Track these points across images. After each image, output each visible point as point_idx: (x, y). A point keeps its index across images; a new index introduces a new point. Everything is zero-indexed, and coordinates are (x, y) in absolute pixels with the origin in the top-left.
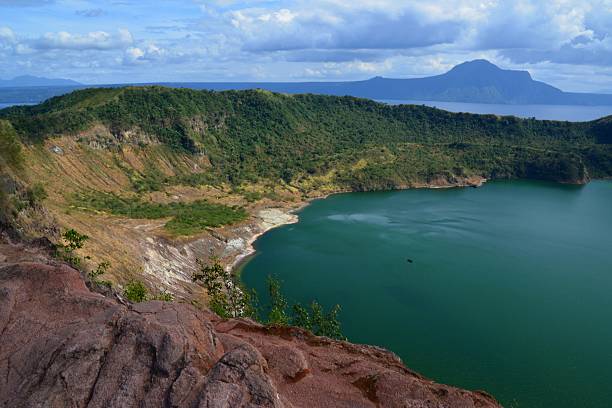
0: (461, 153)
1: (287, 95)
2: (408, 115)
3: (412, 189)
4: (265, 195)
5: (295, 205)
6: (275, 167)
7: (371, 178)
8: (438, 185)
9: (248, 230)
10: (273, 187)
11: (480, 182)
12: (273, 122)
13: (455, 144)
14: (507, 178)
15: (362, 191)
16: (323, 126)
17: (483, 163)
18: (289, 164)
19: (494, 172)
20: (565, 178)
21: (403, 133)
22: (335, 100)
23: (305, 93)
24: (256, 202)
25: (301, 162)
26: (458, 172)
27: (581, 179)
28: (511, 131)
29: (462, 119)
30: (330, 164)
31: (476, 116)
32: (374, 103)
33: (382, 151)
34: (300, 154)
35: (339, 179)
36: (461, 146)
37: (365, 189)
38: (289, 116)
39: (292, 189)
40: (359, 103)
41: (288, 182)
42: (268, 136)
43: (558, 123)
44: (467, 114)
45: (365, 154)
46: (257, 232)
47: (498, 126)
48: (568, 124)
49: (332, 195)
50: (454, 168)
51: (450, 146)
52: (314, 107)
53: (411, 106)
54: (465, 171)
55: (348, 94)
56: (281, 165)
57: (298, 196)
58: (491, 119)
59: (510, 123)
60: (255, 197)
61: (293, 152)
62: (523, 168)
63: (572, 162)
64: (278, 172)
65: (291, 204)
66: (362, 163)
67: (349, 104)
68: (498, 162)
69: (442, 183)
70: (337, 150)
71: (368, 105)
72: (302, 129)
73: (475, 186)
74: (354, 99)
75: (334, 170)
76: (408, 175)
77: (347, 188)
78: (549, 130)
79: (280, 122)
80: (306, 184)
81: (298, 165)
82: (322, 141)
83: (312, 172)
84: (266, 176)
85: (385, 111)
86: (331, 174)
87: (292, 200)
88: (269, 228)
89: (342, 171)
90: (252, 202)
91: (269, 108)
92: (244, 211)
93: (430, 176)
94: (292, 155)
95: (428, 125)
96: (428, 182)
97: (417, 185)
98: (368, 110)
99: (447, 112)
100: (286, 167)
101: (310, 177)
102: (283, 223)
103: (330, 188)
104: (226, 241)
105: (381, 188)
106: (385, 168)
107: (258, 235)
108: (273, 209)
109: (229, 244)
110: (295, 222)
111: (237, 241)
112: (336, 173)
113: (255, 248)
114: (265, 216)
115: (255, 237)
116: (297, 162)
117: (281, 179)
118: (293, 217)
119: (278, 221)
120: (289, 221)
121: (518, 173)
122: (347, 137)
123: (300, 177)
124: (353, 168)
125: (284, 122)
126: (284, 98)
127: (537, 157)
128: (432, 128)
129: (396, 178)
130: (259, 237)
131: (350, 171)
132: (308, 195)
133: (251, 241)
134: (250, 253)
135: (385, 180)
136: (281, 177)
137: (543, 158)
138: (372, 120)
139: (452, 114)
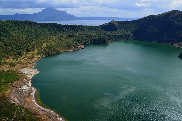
0: (73, 38)
1: (3, 21)
2: (48, 26)
5: (31, 65)
6: (13, 51)
7: (51, 50)
8: (72, 49)
9: (26, 80)
10: (17, 59)
11: (83, 47)
12: (2, 32)
13: (70, 35)
15: (50, 55)
16: (21, 32)
17: (81, 41)
18: (18, 49)
19: (85, 43)
20: (105, 42)
21: (48, 32)
22: (22, 22)
24: (16, 66)
28: (82, 30)
32: (36, 23)
33: (49, 40)
35: (39, 52)
36: (72, 36)
37: (51, 55)
38: (7, 29)
39: (25, 58)
40: (31, 23)
41: (21, 56)
43: (93, 26)
44: (68, 25)
45: (44, 42)
46: (29, 80)
47: (78, 28)
48: (96, 26)
50: (75, 43)
51: (68, 36)
52: (15, 25)
53: (49, 23)
54: (78, 44)
55: (26, 20)
56: (14, 49)
57: (29, 61)
58: (75, 26)
59: (81, 27)
61: (16, 44)
62: (92, 41)
63: (106, 38)
64: (15, 53)
65: (29, 65)
66: (45, 45)
67: (27, 24)
68: (85, 39)
70: (32, 41)
71: (34, 24)
72: (14, 34)
74: (29, 22)
75: (36, 49)
76: (62, 47)
77: (44, 55)
78: (91, 29)
79: (5, 32)
80: (28, 56)
81: (21, 49)
82: (24, 38)
83: (29, 51)
84: (11, 55)
85: (41, 25)
86: (36, 51)
87: (29, 63)
88: (31, 77)
89: (39, 49)
90: (14, 67)
92: (14, 72)
93: (69, 47)
96: (69, 49)
98: (34, 26)
99: (61, 25)
100: (17, 50)
101: (29, 53)
102: (34, 74)
103: (38, 56)
104: (20, 88)
105: (55, 53)
106: (53, 46)
107: (30, 81)
108: (25, 68)
109: (22, 89)
110: (38, 72)
111: (24, 86)
112: (38, 50)
113: (35, 88)
114: (25, 72)
115: (29, 82)
116: (20, 47)
117: (18, 55)
118: (36, 70)
119: (31, 73)
120: (36, 72)
121: (91, 43)
122: (31, 36)
123: (25, 53)
124: (43, 47)
125: (7, 32)
126: (3, 22)
127: (95, 37)
128: (57, 30)
129: (58, 49)
130: (31, 82)
131: (42, 48)
132: (32, 60)
133: (30, 85)
134: (35, 91)
135: (56, 50)
136: (17, 54)
137: (97, 37)
138: (37, 29)
139: (63, 25)
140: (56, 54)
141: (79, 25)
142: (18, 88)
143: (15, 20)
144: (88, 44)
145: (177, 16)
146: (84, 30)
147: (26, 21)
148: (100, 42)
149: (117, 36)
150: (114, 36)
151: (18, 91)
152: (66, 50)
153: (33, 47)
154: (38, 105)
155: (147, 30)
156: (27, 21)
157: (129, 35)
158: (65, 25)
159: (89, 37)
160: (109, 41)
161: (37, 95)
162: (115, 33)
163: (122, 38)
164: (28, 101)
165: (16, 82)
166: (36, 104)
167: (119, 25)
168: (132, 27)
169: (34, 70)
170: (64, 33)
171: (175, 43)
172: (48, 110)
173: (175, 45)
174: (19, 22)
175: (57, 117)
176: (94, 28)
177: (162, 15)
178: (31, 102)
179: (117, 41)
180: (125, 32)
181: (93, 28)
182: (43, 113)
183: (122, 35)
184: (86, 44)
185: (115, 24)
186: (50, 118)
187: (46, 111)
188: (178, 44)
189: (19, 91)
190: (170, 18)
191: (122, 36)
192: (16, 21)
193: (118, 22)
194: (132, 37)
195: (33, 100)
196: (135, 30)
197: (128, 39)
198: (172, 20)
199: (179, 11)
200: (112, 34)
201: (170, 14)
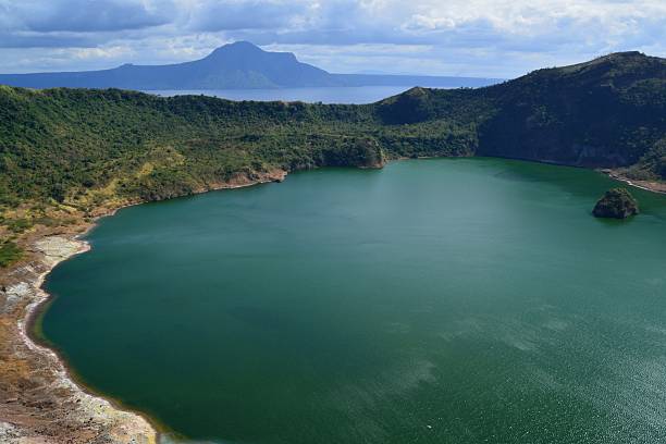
0: (255, 146)
1: (34, 91)
2: (186, 107)
3: (210, 191)
4: (35, 221)
5: (78, 228)
6: (39, 184)
7: (163, 184)
8: (239, 184)
9: (30, 269)
10: (42, 209)
11: (282, 175)
12: (22, 127)
13: (246, 136)
14: (307, 168)
15: (155, 201)
16: (88, 127)
17: (281, 154)
18: (57, 178)
19: (293, 163)
20: (364, 162)
21: (183, 127)
22: (97, 94)
23: (57, 87)
24: (27, 231)
25: (70, 174)
26: (258, 167)
27: (379, 162)
28: (299, 118)
29: (247, 109)
30: (110, 172)
31: (261, 103)
32: (145, 96)
33: (169, 151)
34: (67, 164)
35: (123, 190)
36: (254, 139)
37: (159, 199)
38: (42, 117)
39: (68, 208)
40: (126, 96)
41: (61, 200)
42: (19, 145)
43: (345, 107)
44: (252, 102)
45: (149, 157)
46: (42, 270)
47: (286, 113)
48: (354, 107)
49: (120, 211)
50: (253, 164)
51: (242, 139)
52: (73, 105)
53: (189, 97)
54: (265, 166)
55: (113, 87)
56: (45, 180)
57: (79, 216)
58: (278, 106)
59: (298, 108)
60: (22, 225)
61: (57, 163)
62: (321, 157)
63: (369, 146)
64: (44, 190)
65: (72, 229)
66: (148, 168)
67: (115, 98)
68: (295, 151)
69: (241, 181)
70: (113, 155)
71: (139, 99)
72: (62, 133)
73: (278, 181)
74: (119, 91)
75: (116, 180)
76: (204, 176)
77: (136, 200)
78: (337, 115)
79: (32, 126)
80: (84, 200)
81: (68, 178)
82: (91, 145)
83: (89, 185)
84: (28, 196)
85: (159, 103)
86: (113, 185)
87: (73, 222)
88: (55, 263)
89: (126, 180)
90: (22, 232)
91: (13, 108)
92: (14, 245)
93: (228, 174)
94: (56, 166)
95: (210, 118)
96: (227, 181)
97: (216, 187)
98: (138, 104)
99: (229, 102)
100: (53, 182)
101: (87, 191)
102: (72, 254)
103: (116, 201)
104: (4, 290)
105: (176, 195)
106: (176, 171)
107: (44, 274)
108: (53, 238)
109: (8, 292)
110: (86, 249)
111: (19, 286)
112: (119, 183)
113: (46, 292)
114: (45, 248)
115: (42, 276)
116: (65, 174)
117: (50, 198)
118: (83, 244)
119: (64, 251)
120: (80, 250)
121: (318, 162)
122: (120, 139)
123: (74, 192)
124: (139, 175)
125: (37, 125)
126: (31, 94)
127: (334, 144)
128: (215, 120)
129: (191, 181)
130: (46, 277)
131: (136, 179)
132: (90, 214)
133: (38, 284)
134: (44, 300)
135: (179, 185)
136: (49, 195)
137: (340, 144)
138: (146, 116)
139: (236, 103)
140: (179, 198)
141: (290, 104)
143: (76, 88)
144: (303, 166)
145: (633, 72)
146: (310, 121)
147: (110, 90)
148: (349, 159)
149: (419, 140)
150: (408, 140)
152: (214, 186)
153: (105, 173)
154: (24, 336)
155: (529, 119)
156: (115, 90)
157: (461, 137)
158: (244, 102)
160: (379, 158)
162: (421, 130)
163: (436, 149)
166: (21, 333)
167: (436, 104)
168: (478, 110)
169: (76, 244)
170: (237, 128)
171: (619, 165)
173: (614, 173)
174: (88, 92)
175: (57, 367)
176: (349, 115)
177: (582, 69)
178: (11, 328)
179: (414, 157)
180: (451, 128)
181: (342, 113)
182: (22, 356)
183: (436, 136)
184: (298, 166)
185: (420, 100)
186: (34, 369)
187: (36, 353)
188: (625, 170)
190: (608, 78)
191: (438, 140)
192: (78, 90)
193: (434, 92)
194: (472, 144)
195: (20, 325)
196: (487, 122)
197: (458, 152)
198: (613, 87)
199: (643, 55)
200: (403, 134)
201: (611, 65)
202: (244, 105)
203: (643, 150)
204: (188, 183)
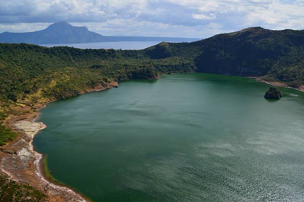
0: (99, 70)
2: (59, 52)
3: (86, 93)
4: (8, 113)
5: (32, 115)
7: (65, 90)
9: (24, 140)
11: (116, 84)
13: (94, 66)
15: (62, 99)
17: (112, 74)
18: (9, 89)
19: (119, 78)
20: (151, 77)
21: (60, 62)
22: (15, 46)
25: (16, 87)
26: (106, 80)
27: (157, 76)
28: (113, 57)
29: (88, 53)
32: (39, 47)
33: (62, 74)
34: (10, 82)
35: (45, 94)
36: (98, 67)
37: (64, 98)
39: (21, 105)
40: (30, 47)
41: (15, 101)
43: (131, 51)
44: (90, 49)
45: (53, 77)
46: (29, 140)
47: (107, 54)
48: (136, 51)
49: (47, 105)
50: (103, 79)
51: (92, 67)
52: (4, 51)
53: (60, 47)
54: (109, 80)
55: (23, 42)
56: (4, 90)
57: (28, 109)
58: (103, 51)
59: (112, 52)
60: (3, 115)
61: (5, 81)
62: (131, 75)
63: (152, 69)
64: (4, 96)
65: (29, 116)
66: (53, 83)
67: (25, 48)
68: (119, 72)
69: (100, 88)
70: (33, 77)
71: (37, 48)
72: (3, 66)
73: (116, 87)
74: (27, 45)
75: (40, 89)
76: (82, 86)
77: (53, 99)
78: (129, 55)
80: (27, 100)
81: (15, 89)
82: (19, 71)
83: (28, 92)
85: (46, 51)
86: (39, 92)
87: (28, 112)
88: (33, 136)
89: (45, 89)
90: (4, 119)
92: (4, 127)
93: (93, 84)
94: (5, 83)
96: (93, 88)
98: (36, 51)
99: (80, 49)
100: (8, 91)
101: (28, 95)
102: (38, 130)
103: (44, 100)
104: (16, 153)
105: (72, 95)
106: (68, 84)
107: (31, 142)
108: (22, 121)
109: (19, 155)
110: (44, 127)
111: (22, 151)
112: (43, 91)
113: (39, 152)
114: (22, 128)
115: (30, 144)
116: (12, 87)
117: (10, 100)
118: (41, 124)
119: (33, 129)
120: (41, 127)
121: (129, 77)
122: (31, 68)
123: (21, 96)
124: (51, 86)
127: (136, 68)
128: (74, 58)
129: (77, 89)
130: (33, 143)
131: (50, 88)
132: (34, 107)
133: (31, 148)
134: (41, 157)
135: (72, 90)
136: (8, 98)
137: (138, 69)
138: (41, 57)
139: (83, 50)
140: (73, 97)
141: (108, 50)
142: (11, 154)
143: (4, 43)
144: (123, 79)
145: (260, 35)
146: (118, 58)
147: (21, 44)
148: (143, 76)
149: (170, 66)
150: (165, 66)
151: (11, 159)
152: (88, 90)
153: (34, 86)
154: (45, 181)
155: (217, 56)
156: (24, 44)
157: (188, 64)
158: (87, 49)
159: (126, 69)
160: (157, 74)
161: (44, 165)
162: (167, 61)
163: (178, 70)
164: (28, 175)
165: (8, 144)
166: (42, 179)
167: (173, 49)
168: (193, 52)
169: (37, 124)
170: (85, 62)
171: (259, 76)
172: (64, 188)
173: (258, 79)
174: (11, 45)
175: (78, 198)
176: (134, 55)
177: (238, 34)
178: (34, 176)
179: (169, 74)
180: (182, 60)
181: (131, 54)
182: (54, 193)
183: (177, 64)
184: (121, 79)
185: (166, 48)
187: (60, 190)
188: (262, 77)
189: (14, 159)
190: (249, 38)
192: (6, 44)
193: (171, 44)
194: (192, 67)
195: (38, 174)
196: (198, 57)
197: (187, 71)
198: (252, 42)
199: (262, 28)
200: (161, 64)
201: (250, 32)
202: (87, 51)
203: (268, 69)
204: (76, 89)
